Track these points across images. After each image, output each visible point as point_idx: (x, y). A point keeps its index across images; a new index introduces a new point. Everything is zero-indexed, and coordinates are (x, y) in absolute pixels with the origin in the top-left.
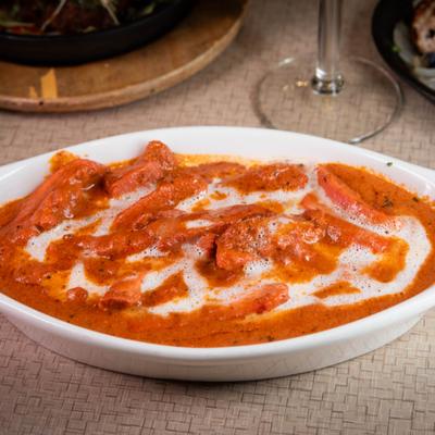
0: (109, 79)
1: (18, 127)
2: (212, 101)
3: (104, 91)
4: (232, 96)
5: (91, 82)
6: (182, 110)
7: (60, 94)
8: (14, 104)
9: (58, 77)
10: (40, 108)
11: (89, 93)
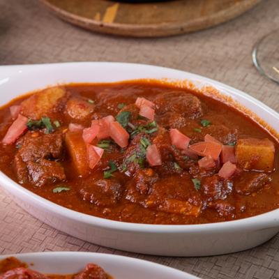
0: (153, 16)
1: (85, 40)
2: (226, 45)
3: (146, 23)
4: (241, 44)
5: (140, 16)
6: (201, 47)
7: (115, 21)
8: (84, 23)
9: (119, 9)
10: (101, 29)
11: (135, 23)
